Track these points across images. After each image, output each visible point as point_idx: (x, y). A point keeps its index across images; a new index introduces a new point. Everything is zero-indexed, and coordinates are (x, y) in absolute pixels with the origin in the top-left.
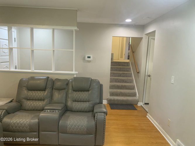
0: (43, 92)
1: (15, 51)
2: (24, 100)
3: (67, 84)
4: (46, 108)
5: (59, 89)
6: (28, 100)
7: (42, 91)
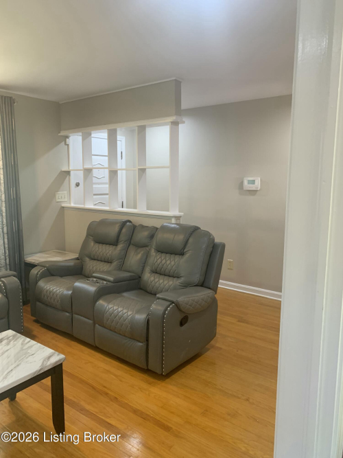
0: (114, 247)
1: (122, 176)
2: (87, 259)
3: (152, 237)
4: (94, 275)
5: (140, 246)
6: (92, 259)
7: (110, 245)
